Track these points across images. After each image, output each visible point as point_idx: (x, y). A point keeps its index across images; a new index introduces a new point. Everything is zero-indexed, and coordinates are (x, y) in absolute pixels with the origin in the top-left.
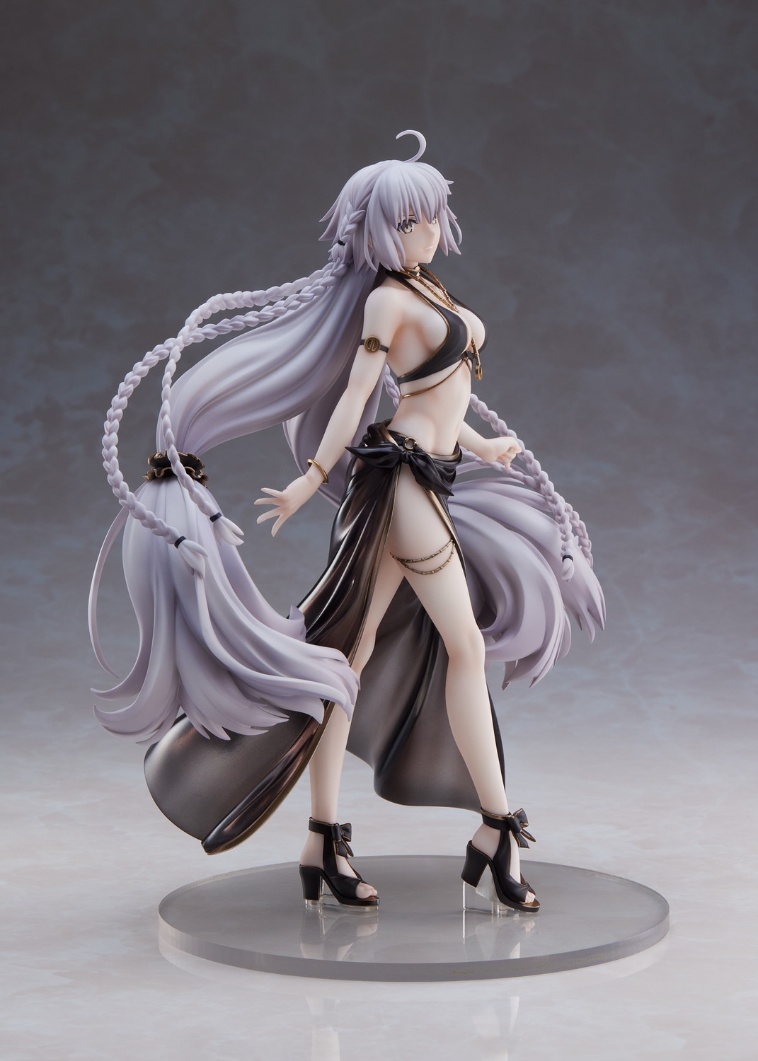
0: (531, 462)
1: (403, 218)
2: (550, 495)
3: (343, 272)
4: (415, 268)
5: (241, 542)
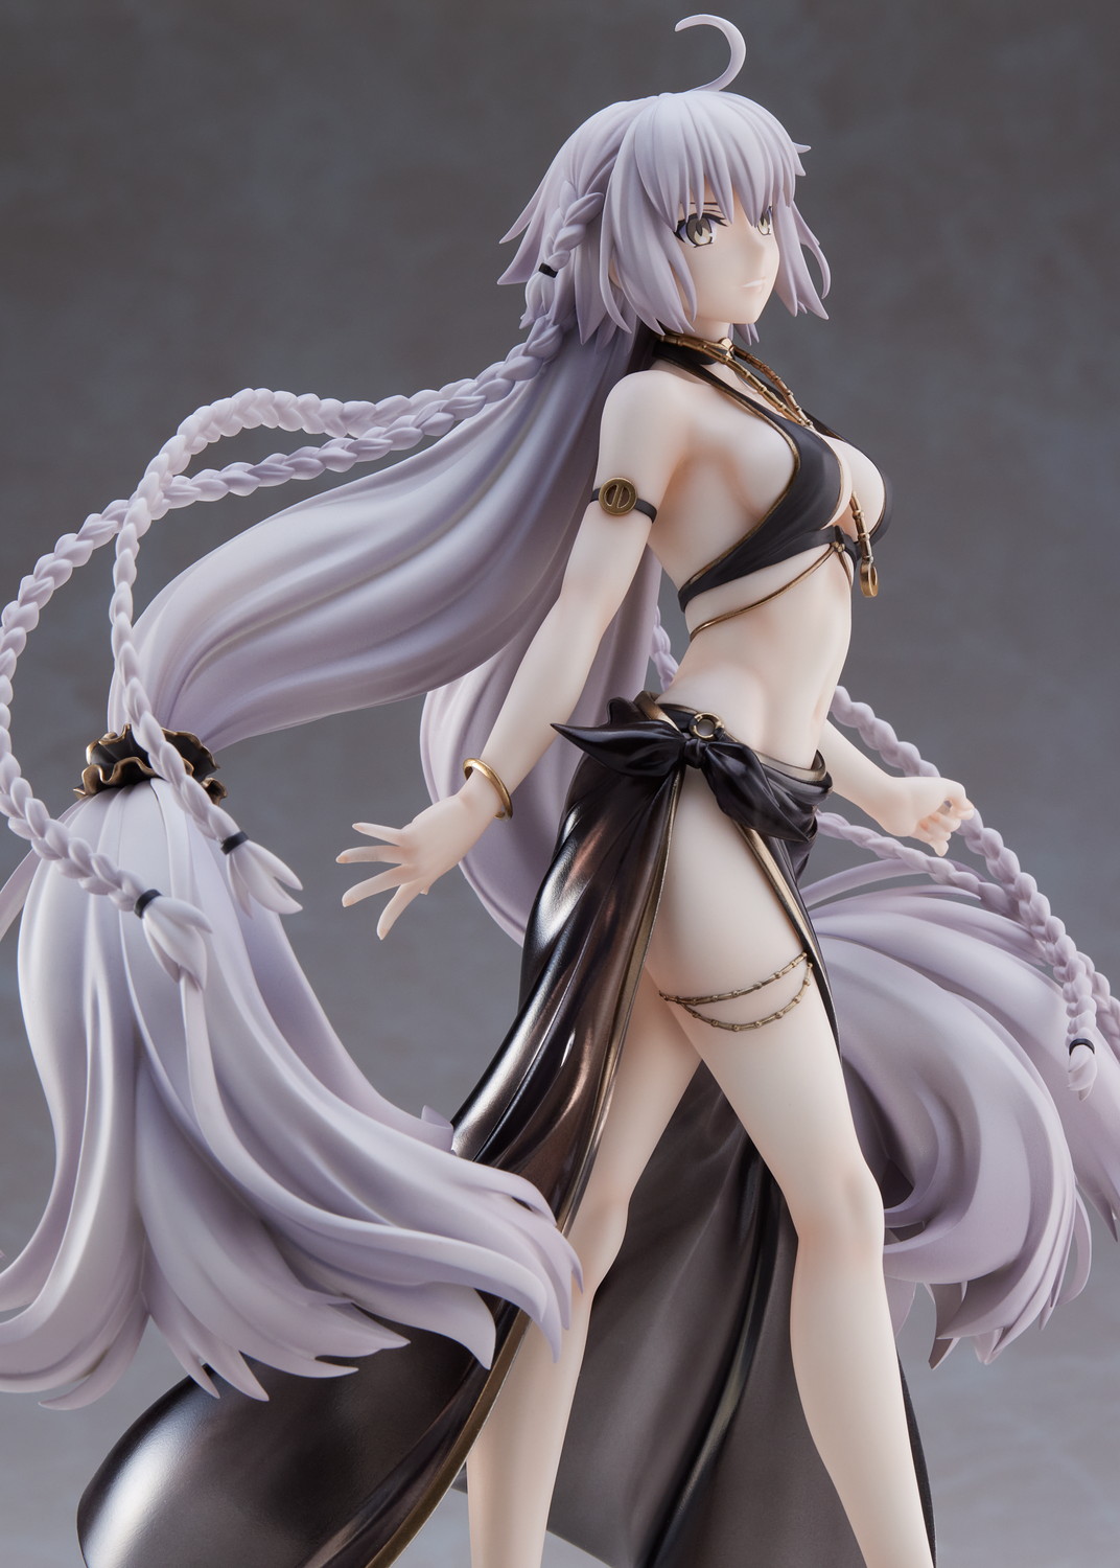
0: (996, 853)
1: (691, 210)
2: (1041, 923)
3: (551, 346)
4: (720, 342)
5: (295, 906)
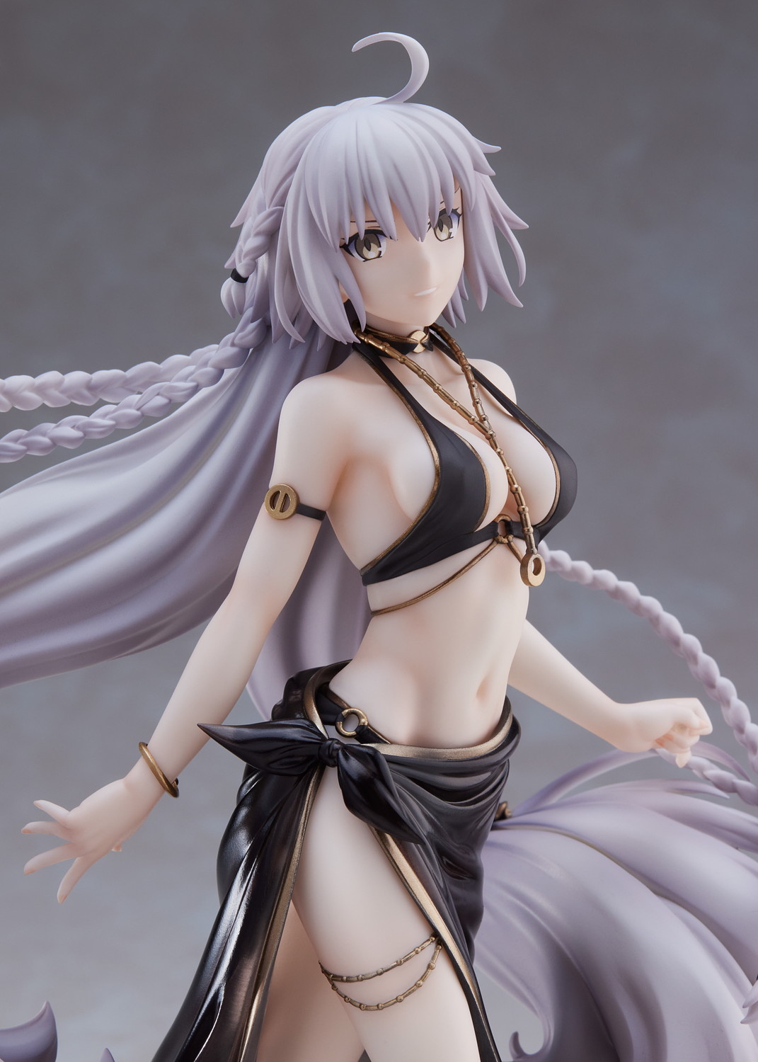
4: (410, 336)
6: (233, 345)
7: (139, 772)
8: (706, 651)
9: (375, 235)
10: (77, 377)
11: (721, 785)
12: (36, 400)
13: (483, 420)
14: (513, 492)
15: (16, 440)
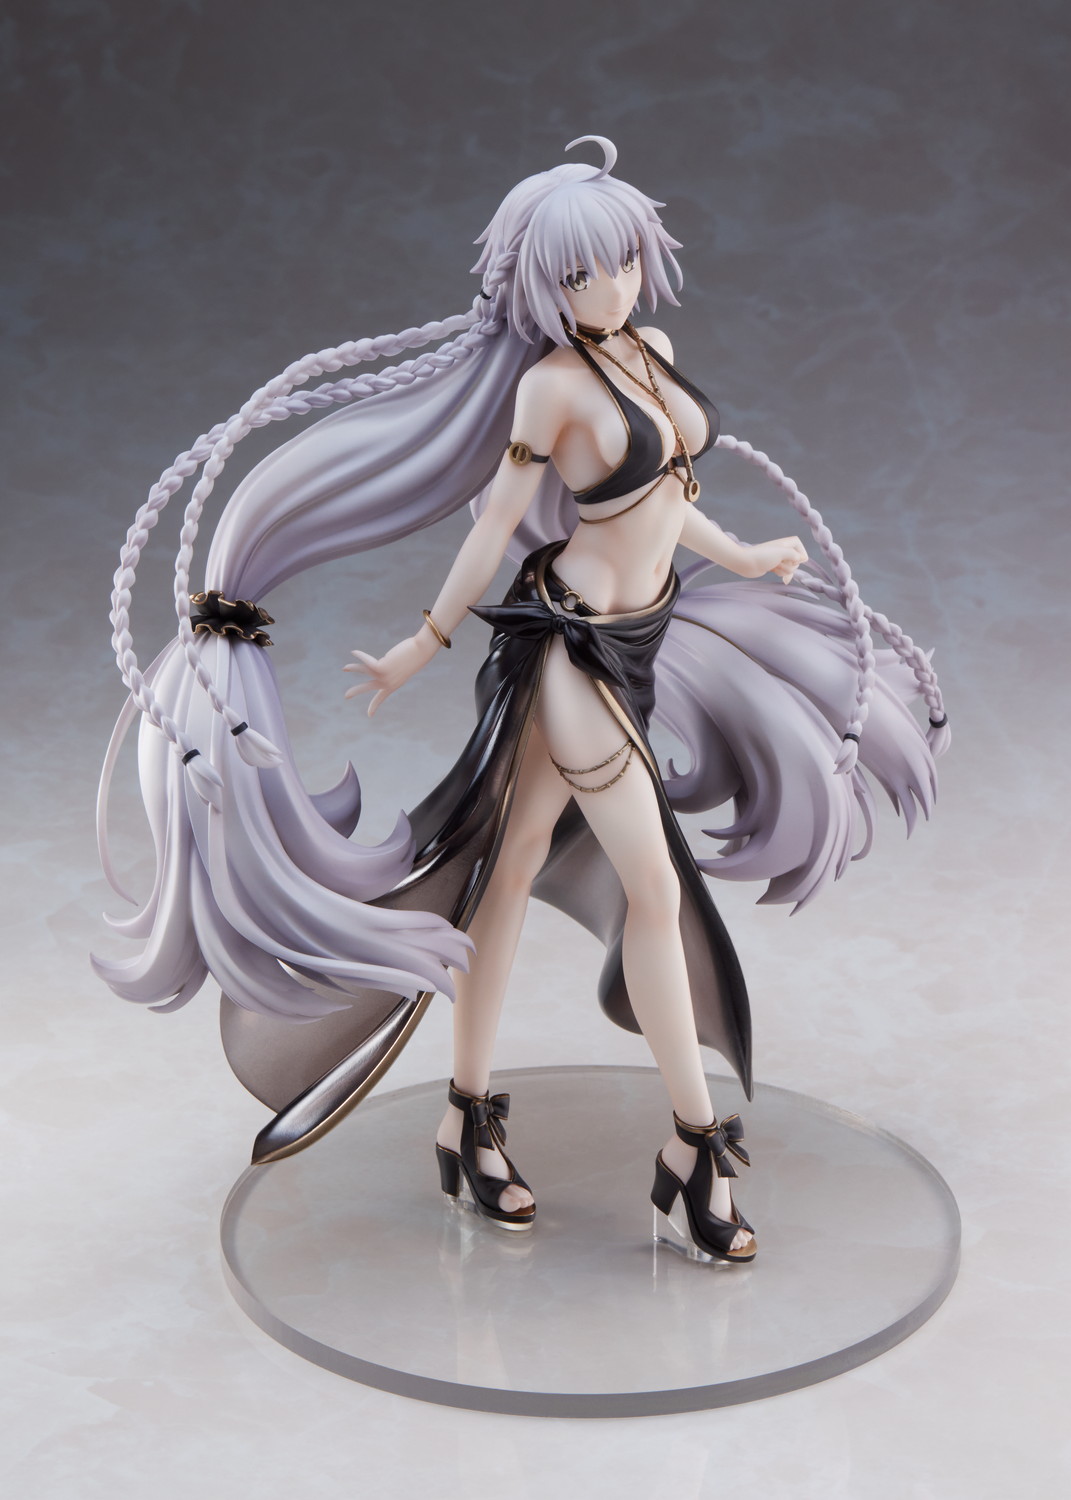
1: (567, 272)
3: (494, 331)
6: (479, 333)
7: (424, 633)
8: (800, 490)
9: (582, 275)
10: (365, 343)
11: (812, 589)
12: (338, 364)
13: (656, 390)
14: (679, 441)
15: (325, 392)
